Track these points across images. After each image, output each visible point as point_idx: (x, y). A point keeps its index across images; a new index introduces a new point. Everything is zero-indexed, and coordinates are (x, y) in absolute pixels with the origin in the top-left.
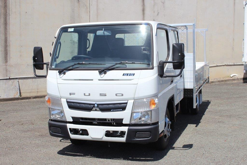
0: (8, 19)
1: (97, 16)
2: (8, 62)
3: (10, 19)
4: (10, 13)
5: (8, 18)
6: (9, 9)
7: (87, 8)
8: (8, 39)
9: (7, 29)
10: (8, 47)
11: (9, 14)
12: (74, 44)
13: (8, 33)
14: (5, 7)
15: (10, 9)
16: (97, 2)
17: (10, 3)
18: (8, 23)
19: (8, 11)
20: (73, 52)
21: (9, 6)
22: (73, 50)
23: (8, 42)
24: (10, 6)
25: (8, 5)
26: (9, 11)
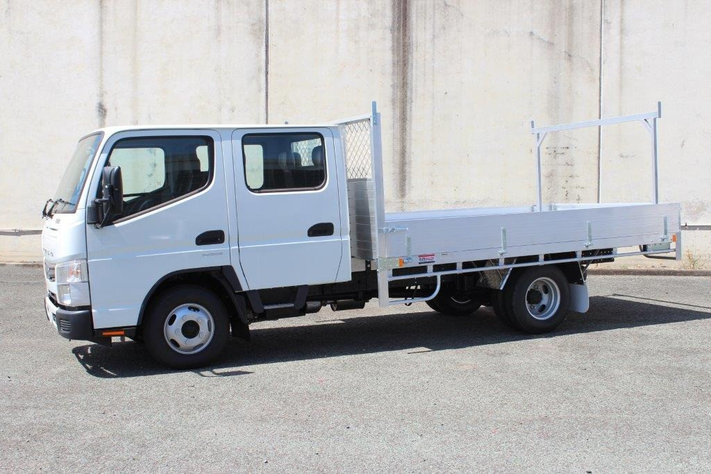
0: (408, 110)
1: (621, 87)
2: (407, 196)
3: (413, 108)
4: (414, 99)
5: (408, 107)
6: (411, 89)
7: (592, 70)
8: (407, 150)
9: (406, 130)
10: (407, 166)
11: (411, 98)
12: (555, 157)
13: (408, 138)
14: (404, 85)
15: (414, 89)
16: (621, 53)
17: (414, 77)
18: (408, 119)
19: (408, 94)
20: (551, 175)
21: (411, 84)
22: (553, 170)
23: (407, 155)
24: (414, 84)
25: (409, 82)
26: (411, 93)
